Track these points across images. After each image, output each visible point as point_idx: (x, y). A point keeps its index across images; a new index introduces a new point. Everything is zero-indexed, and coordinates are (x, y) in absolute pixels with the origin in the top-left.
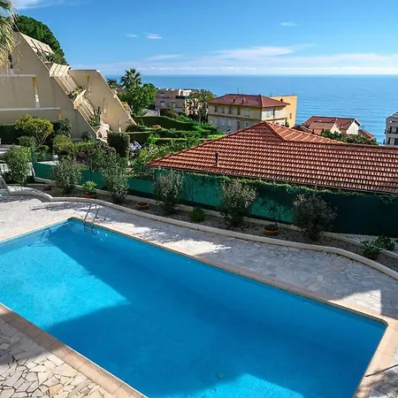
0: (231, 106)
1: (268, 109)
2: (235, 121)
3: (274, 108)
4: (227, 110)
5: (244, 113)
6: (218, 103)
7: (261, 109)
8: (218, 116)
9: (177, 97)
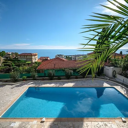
0: (24, 56)
1: (33, 56)
2: (26, 59)
3: (35, 56)
4: (23, 57)
5: (28, 57)
6: (21, 55)
7: (32, 56)
8: (21, 58)
9: (8, 54)
